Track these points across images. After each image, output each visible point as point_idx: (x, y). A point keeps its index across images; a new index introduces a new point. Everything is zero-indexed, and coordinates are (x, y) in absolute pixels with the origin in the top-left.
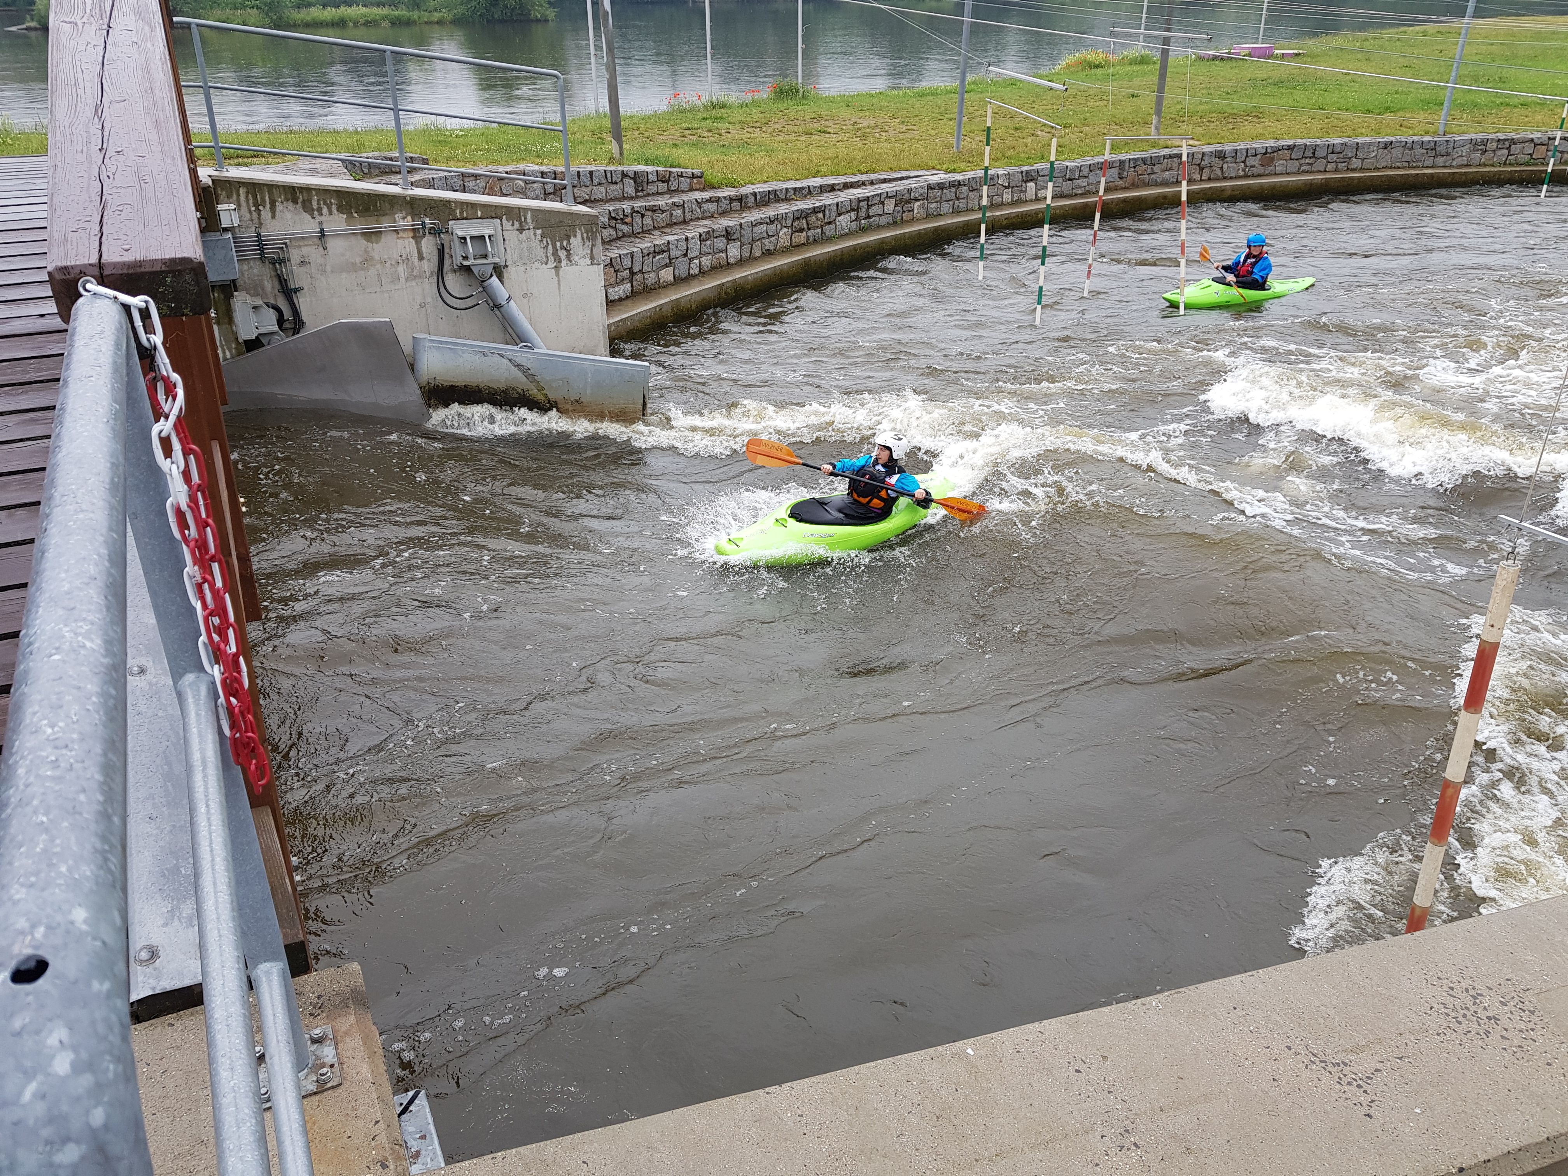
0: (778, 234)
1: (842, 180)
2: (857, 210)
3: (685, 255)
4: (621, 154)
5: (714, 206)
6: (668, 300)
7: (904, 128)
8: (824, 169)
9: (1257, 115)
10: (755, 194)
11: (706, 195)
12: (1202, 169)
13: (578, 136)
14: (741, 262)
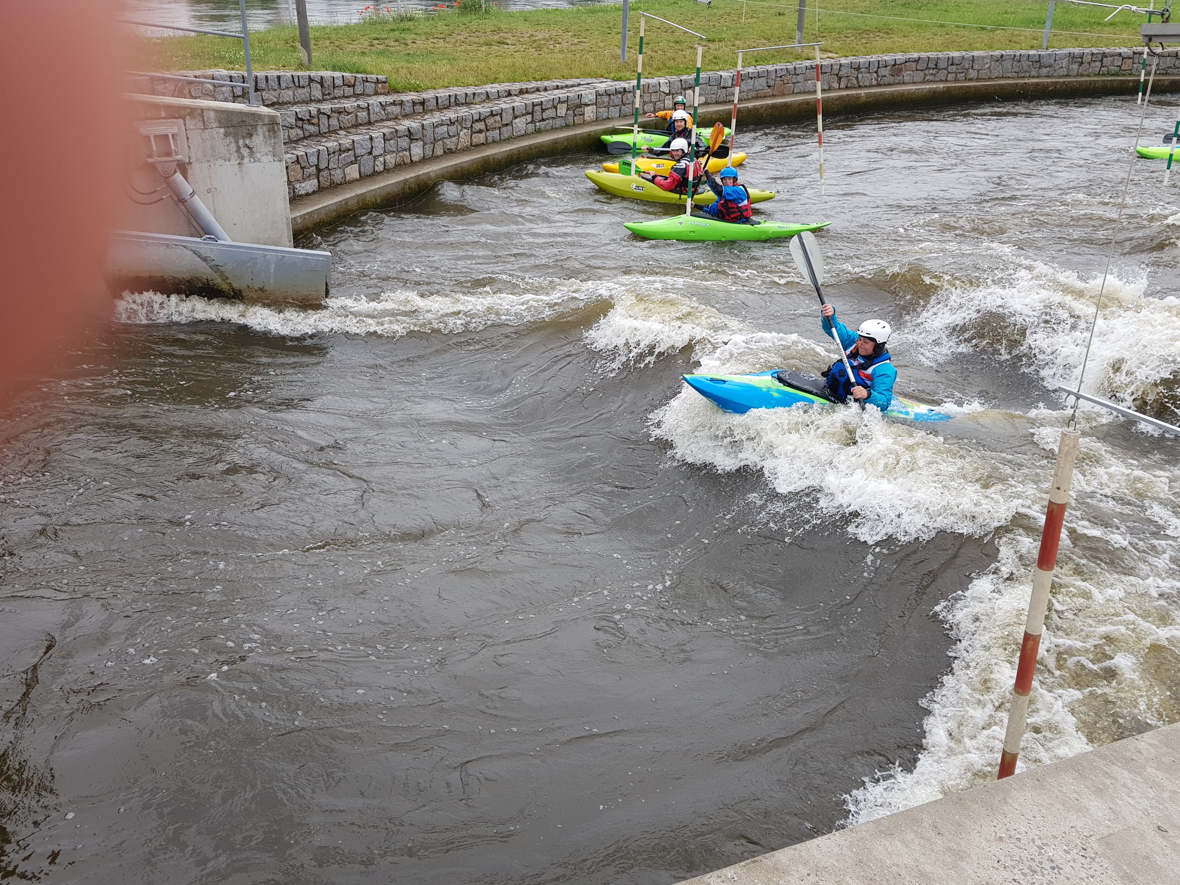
0: (458, 134)
1: (517, 86)
2: (532, 113)
3: (370, 153)
4: (310, 60)
5: (399, 107)
6: (353, 194)
7: (576, 41)
8: (501, 76)
9: (888, 31)
10: (437, 97)
11: (390, 99)
12: (840, 79)
13: (272, 44)
14: (424, 160)
